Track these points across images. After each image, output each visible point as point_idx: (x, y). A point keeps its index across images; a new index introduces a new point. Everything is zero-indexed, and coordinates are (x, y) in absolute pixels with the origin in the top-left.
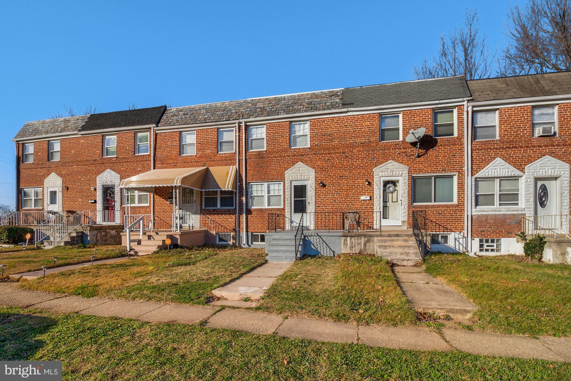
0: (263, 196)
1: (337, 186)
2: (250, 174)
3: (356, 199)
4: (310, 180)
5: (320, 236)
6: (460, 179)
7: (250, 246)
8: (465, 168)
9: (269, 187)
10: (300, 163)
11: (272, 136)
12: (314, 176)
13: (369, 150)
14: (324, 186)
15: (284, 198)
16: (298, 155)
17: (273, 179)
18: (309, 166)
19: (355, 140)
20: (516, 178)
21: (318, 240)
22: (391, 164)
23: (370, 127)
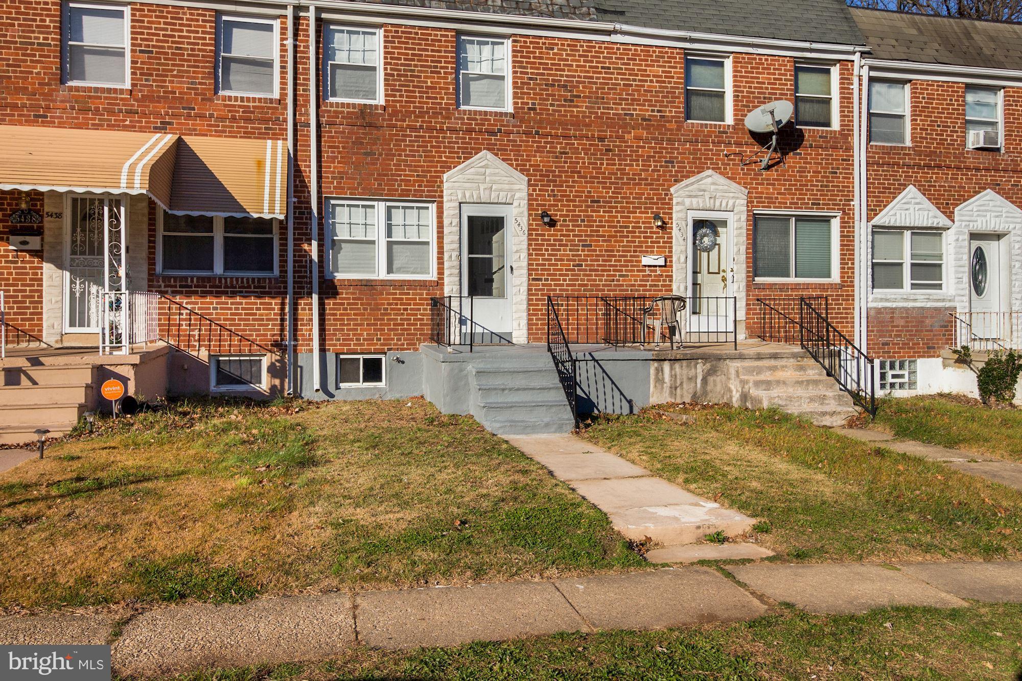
0: (373, 242)
1: (585, 226)
2: (333, 172)
3: (632, 261)
4: (516, 203)
5: (597, 361)
6: (845, 227)
7: (332, 396)
8: (856, 202)
9: (389, 217)
10: (485, 156)
11: (402, 65)
12: (524, 194)
13: (662, 140)
14: (552, 223)
15: (441, 252)
16: (480, 131)
17: (405, 193)
18: (511, 165)
19: (629, 110)
20: (935, 232)
21: (591, 372)
22: (709, 180)
23: (664, 82)
